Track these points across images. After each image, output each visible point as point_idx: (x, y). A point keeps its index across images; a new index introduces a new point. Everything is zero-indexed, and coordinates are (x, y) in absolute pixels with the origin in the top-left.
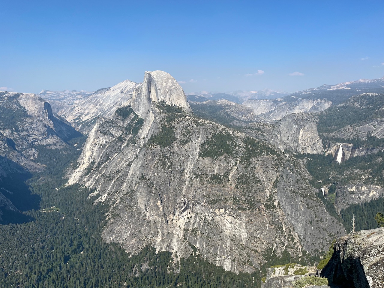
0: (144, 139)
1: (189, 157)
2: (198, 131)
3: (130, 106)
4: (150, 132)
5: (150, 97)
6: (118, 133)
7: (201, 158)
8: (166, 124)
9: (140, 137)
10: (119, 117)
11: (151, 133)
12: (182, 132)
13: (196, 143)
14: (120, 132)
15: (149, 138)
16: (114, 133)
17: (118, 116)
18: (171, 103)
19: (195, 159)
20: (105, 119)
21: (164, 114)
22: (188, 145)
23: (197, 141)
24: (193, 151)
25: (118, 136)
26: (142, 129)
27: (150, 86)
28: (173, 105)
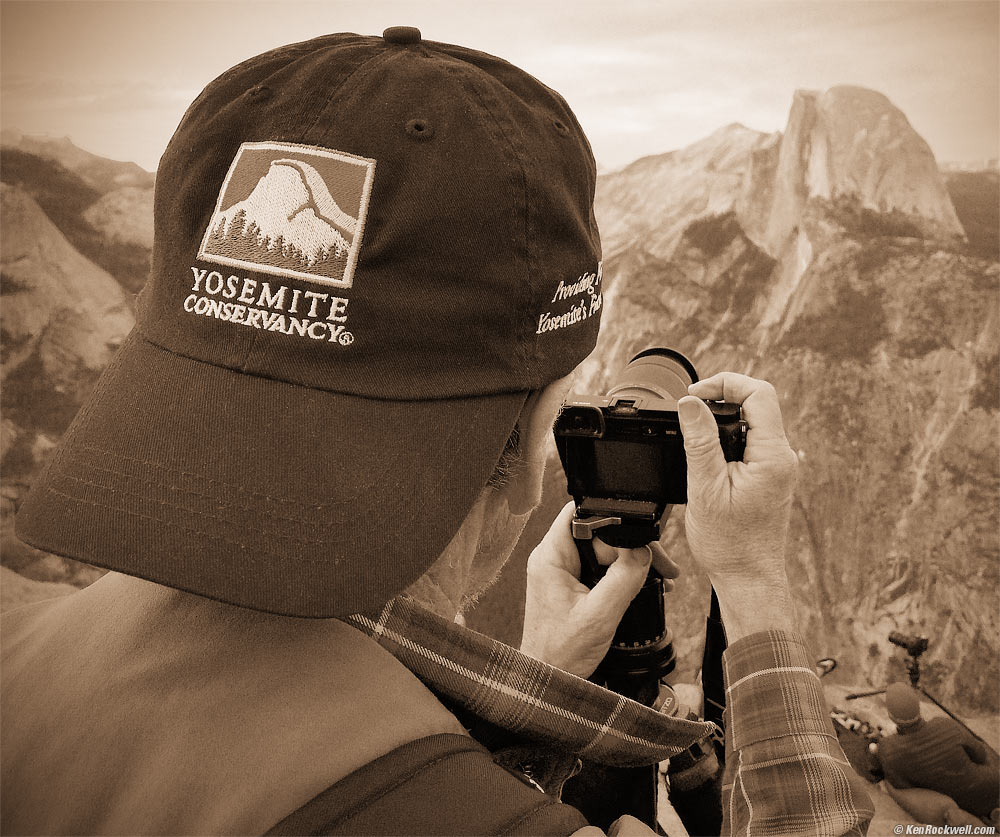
0: (772, 328)
1: (933, 402)
2: (977, 310)
3: (731, 214)
4: (793, 307)
5: (803, 180)
6: (684, 307)
7: (981, 409)
8: (854, 278)
9: (759, 322)
10: (694, 252)
11: (797, 310)
12: (912, 309)
13: (966, 353)
14: (695, 304)
15: (787, 326)
16: (672, 303)
17: (691, 247)
18: (882, 204)
19: (955, 410)
20: (648, 256)
21: (850, 243)
22: (933, 358)
23: (969, 344)
24: (951, 381)
25: (685, 317)
26: (767, 295)
27: (809, 142)
28: (889, 210)
